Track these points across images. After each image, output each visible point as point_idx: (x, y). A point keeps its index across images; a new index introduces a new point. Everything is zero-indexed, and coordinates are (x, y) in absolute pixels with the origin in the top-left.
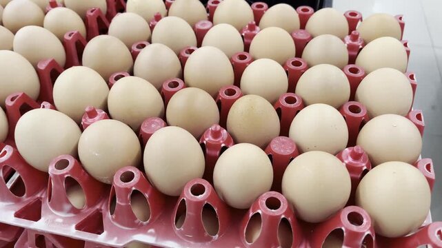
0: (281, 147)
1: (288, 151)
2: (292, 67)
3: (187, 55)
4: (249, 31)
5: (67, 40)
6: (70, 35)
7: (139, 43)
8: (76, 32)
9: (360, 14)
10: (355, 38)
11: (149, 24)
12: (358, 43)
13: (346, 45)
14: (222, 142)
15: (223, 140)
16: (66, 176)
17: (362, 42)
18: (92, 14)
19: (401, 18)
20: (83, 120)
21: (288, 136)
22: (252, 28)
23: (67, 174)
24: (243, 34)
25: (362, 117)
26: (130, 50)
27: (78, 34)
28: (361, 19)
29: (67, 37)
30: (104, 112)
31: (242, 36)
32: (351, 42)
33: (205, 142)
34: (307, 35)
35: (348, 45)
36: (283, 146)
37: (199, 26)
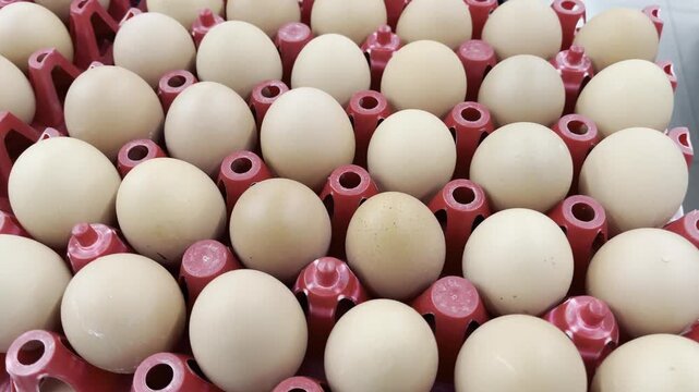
0: (451, 300)
1: (464, 309)
2: (464, 122)
3: (265, 100)
4: (378, 45)
5: (36, 70)
6: (39, 60)
7: (172, 75)
8: (50, 52)
9: (583, 6)
10: (575, 58)
11: (190, 31)
12: (583, 68)
13: (559, 71)
14: (338, 291)
15: (340, 287)
16: (40, 377)
17: (589, 65)
18: (80, 11)
19: (655, 13)
20: (70, 249)
21: (462, 276)
22: (384, 38)
23: (42, 372)
24: (369, 51)
25: (597, 229)
26: (156, 89)
27: (56, 55)
28: (584, 14)
29: (33, 64)
30: (109, 231)
31: (366, 55)
32: (567, 65)
33: (306, 292)
34: (487, 52)
35: (563, 71)
36: (454, 297)
37: (284, 35)
